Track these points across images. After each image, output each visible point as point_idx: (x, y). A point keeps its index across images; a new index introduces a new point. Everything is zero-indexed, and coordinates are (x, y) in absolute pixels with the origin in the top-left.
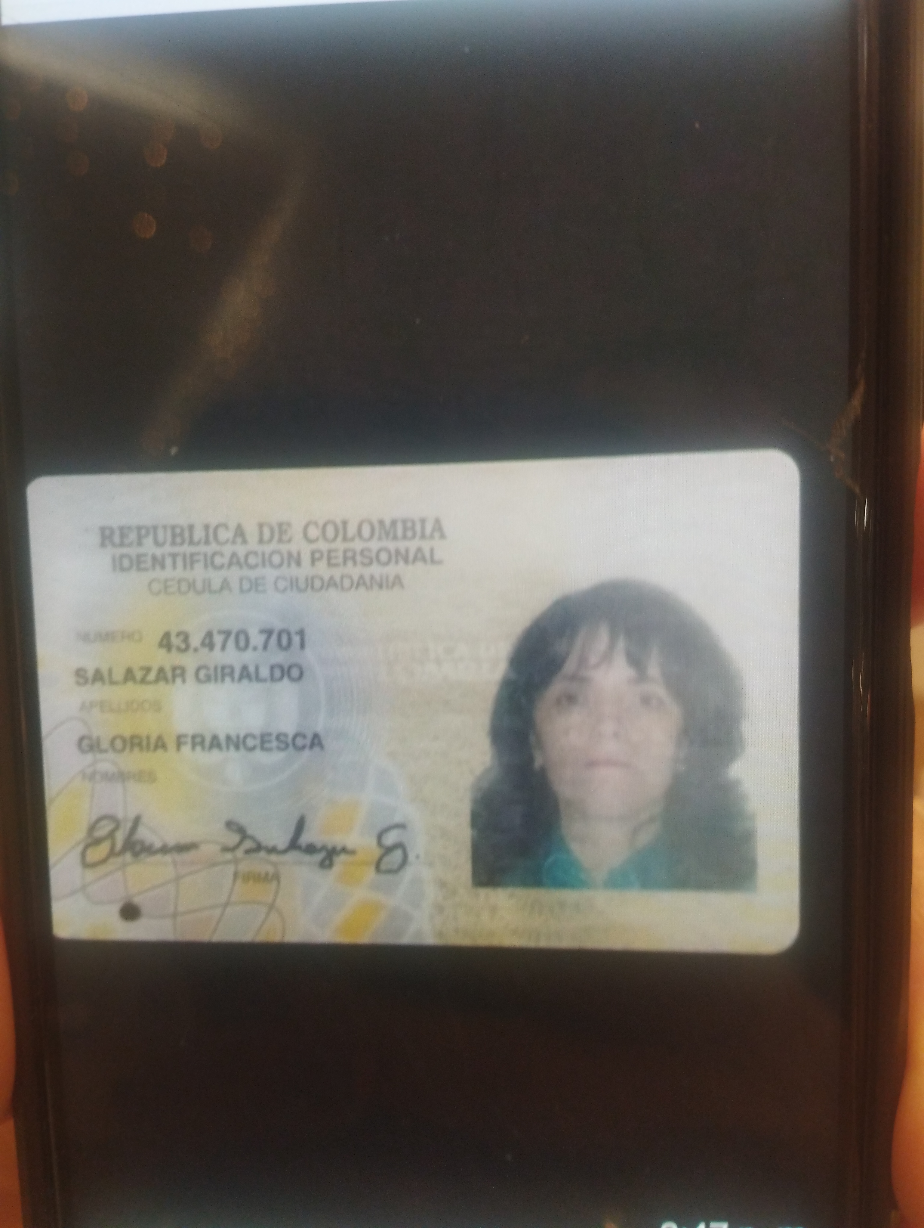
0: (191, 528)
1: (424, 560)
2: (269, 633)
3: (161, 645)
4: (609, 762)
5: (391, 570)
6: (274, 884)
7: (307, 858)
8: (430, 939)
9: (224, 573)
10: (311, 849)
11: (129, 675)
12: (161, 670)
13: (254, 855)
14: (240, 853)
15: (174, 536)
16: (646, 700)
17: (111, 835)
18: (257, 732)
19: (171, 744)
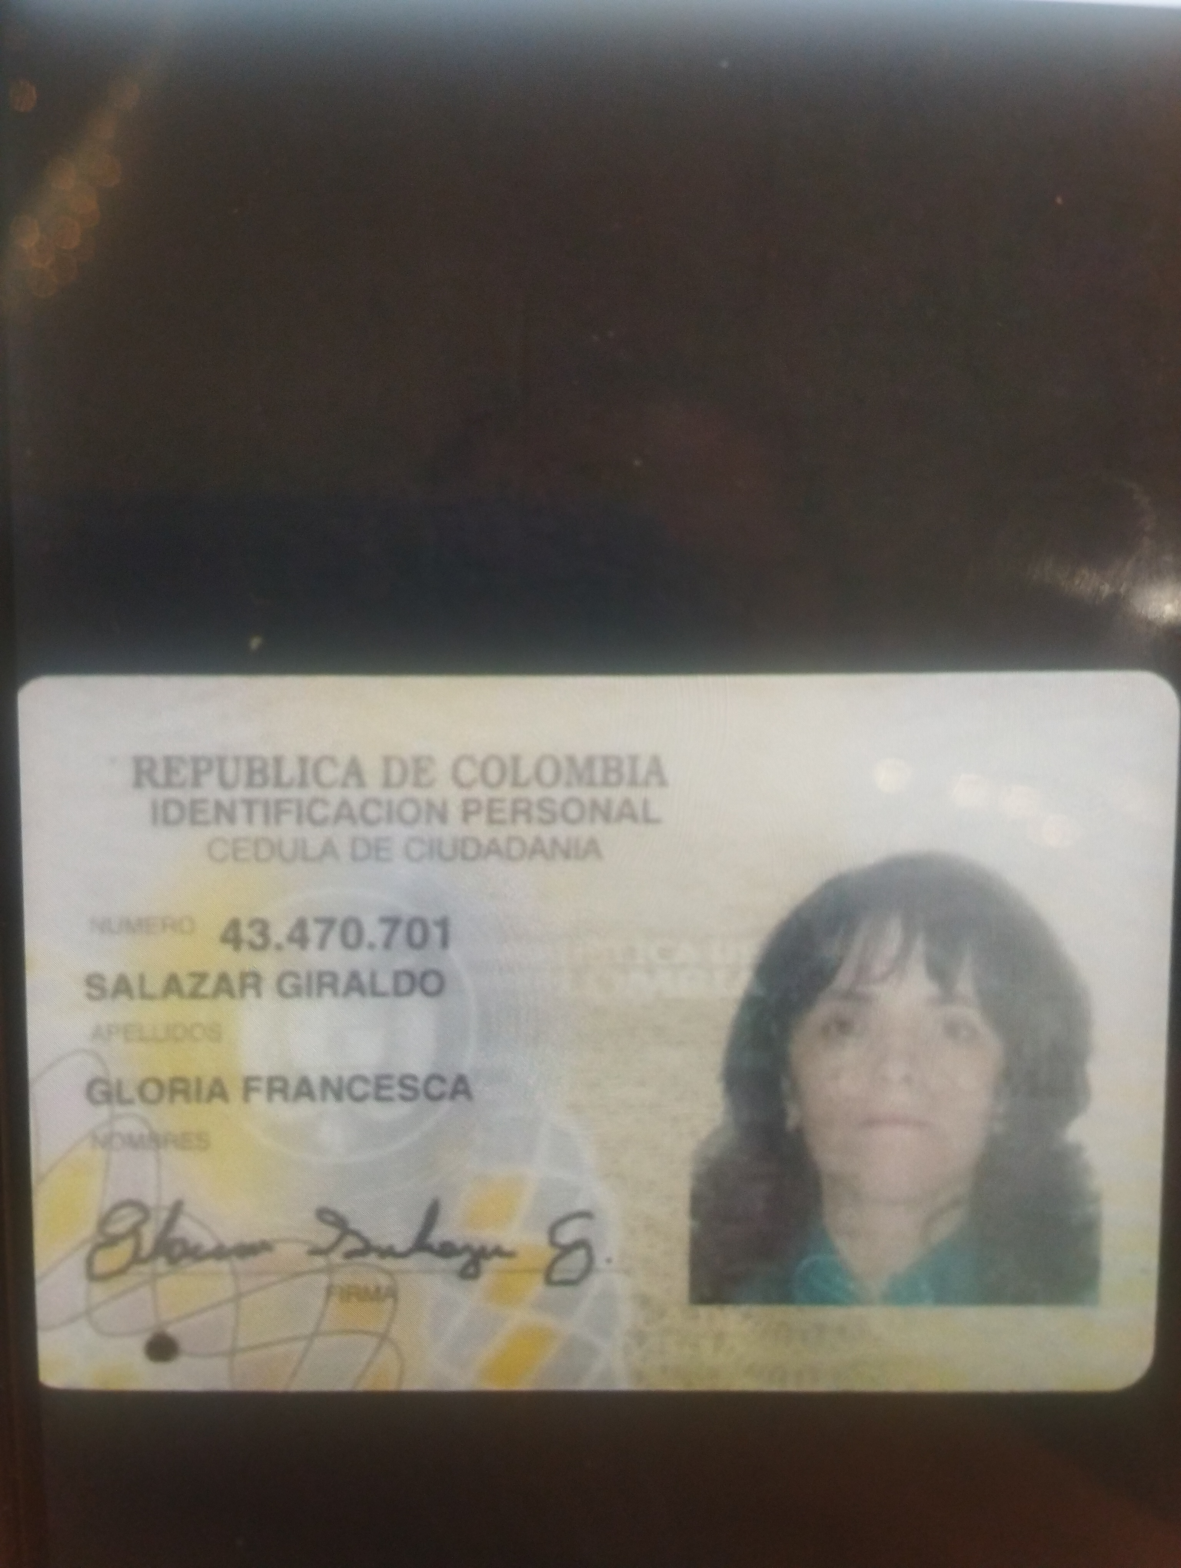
0: (278, 761)
1: (633, 817)
2: (393, 922)
3: (224, 939)
4: (895, 1120)
5: (584, 831)
6: (389, 1303)
7: (441, 1263)
8: (623, 1384)
9: (327, 831)
10: (447, 1250)
11: (172, 985)
12: (223, 978)
13: (359, 1260)
14: (336, 1257)
15: (251, 772)
16: (952, 1029)
17: (135, 1232)
18: (369, 1073)
19: (235, 1091)
